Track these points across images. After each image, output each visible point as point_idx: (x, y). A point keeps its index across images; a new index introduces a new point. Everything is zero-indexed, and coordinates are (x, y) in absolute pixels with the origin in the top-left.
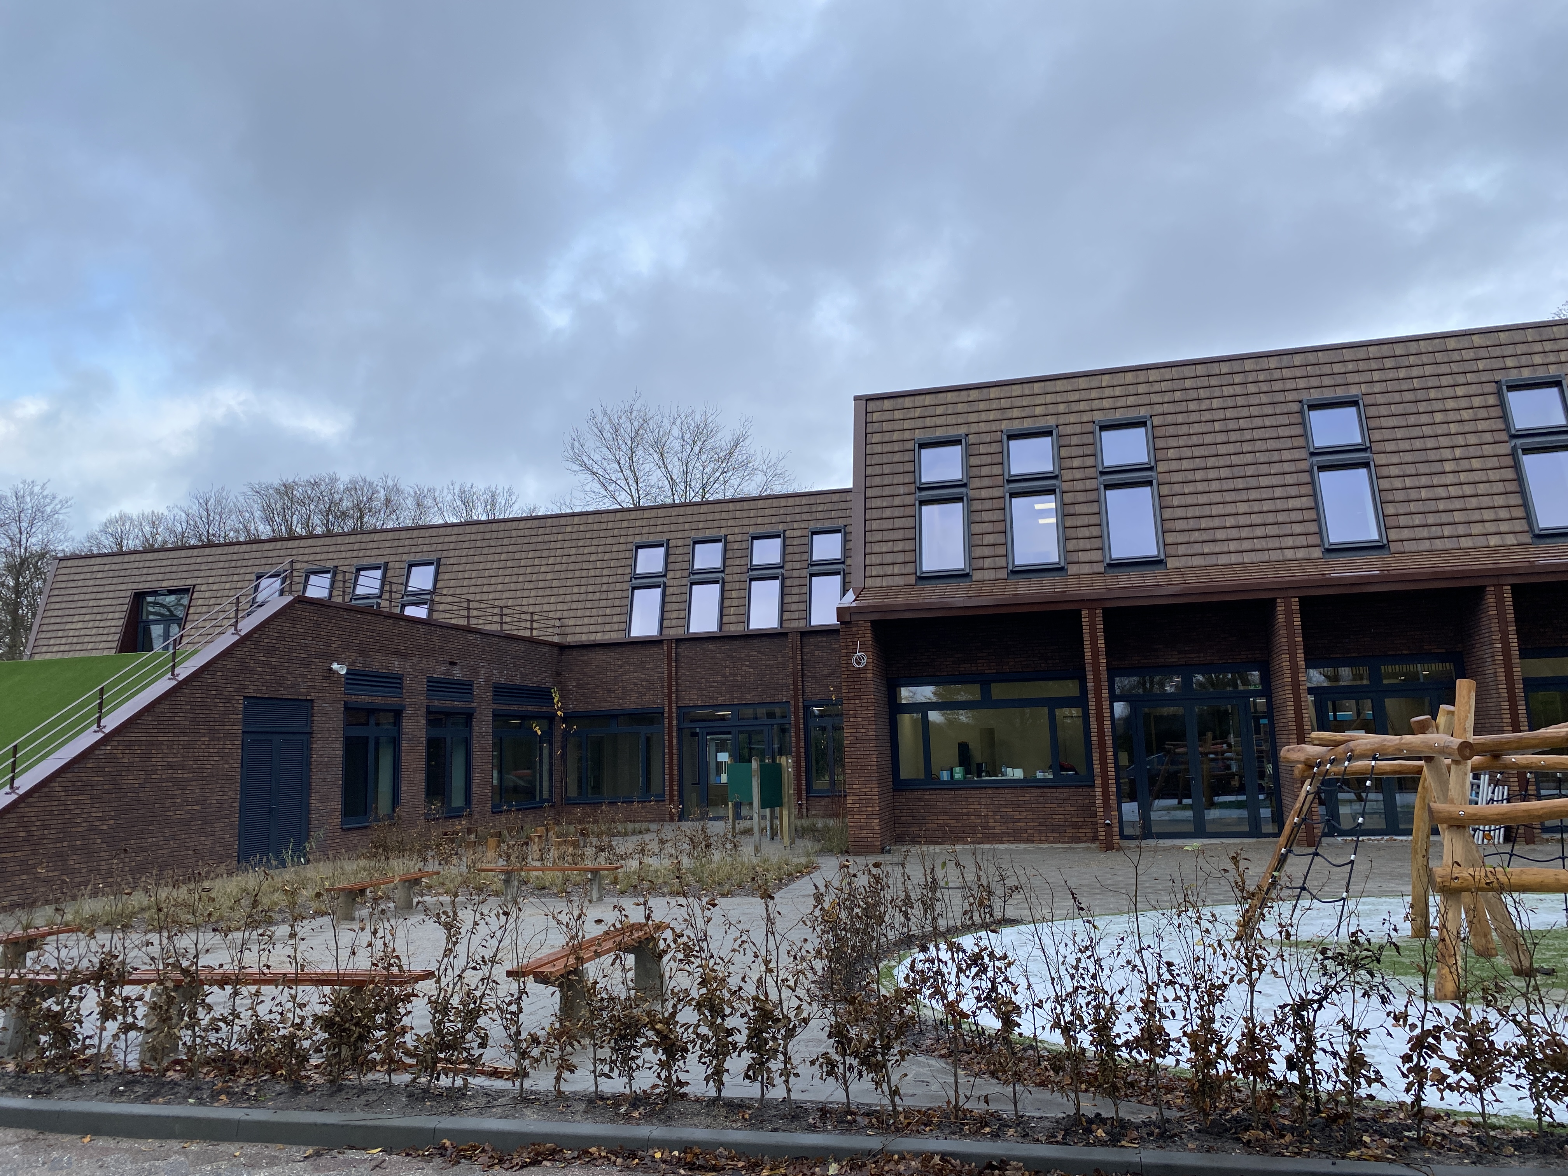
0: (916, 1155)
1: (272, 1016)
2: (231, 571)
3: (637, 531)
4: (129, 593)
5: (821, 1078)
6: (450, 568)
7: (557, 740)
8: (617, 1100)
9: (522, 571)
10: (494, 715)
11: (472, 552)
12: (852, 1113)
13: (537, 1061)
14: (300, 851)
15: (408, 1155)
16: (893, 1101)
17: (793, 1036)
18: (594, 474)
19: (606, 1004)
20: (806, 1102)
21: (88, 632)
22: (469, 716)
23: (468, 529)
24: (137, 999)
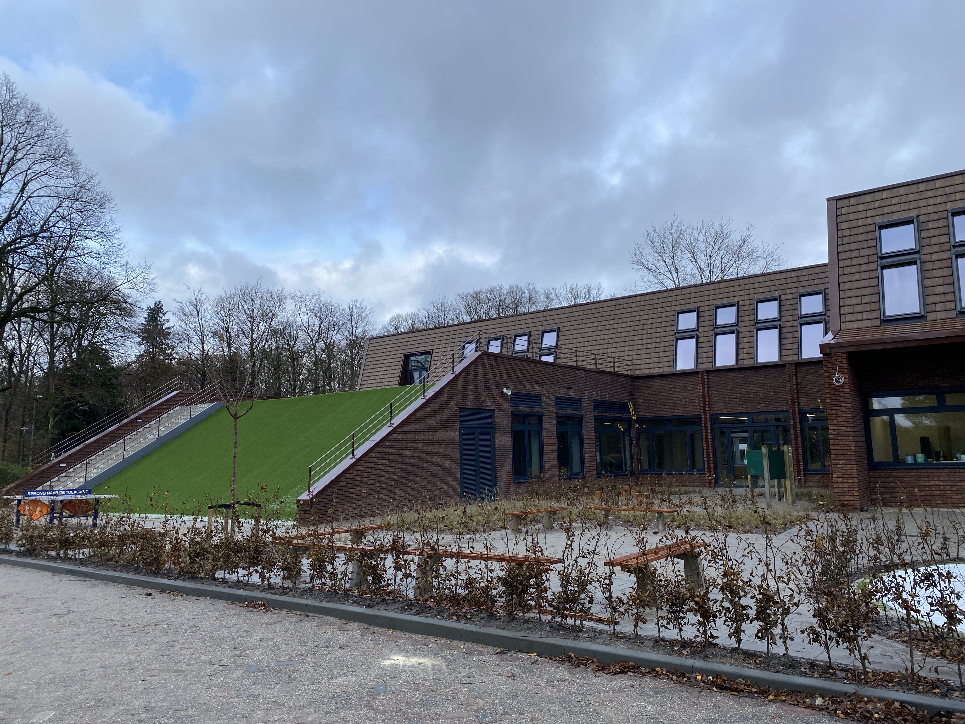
0: (881, 700)
1: (477, 575)
2: (450, 341)
3: (678, 303)
4: (402, 355)
5: (810, 642)
6: (565, 333)
7: (634, 435)
8: (673, 643)
9: (607, 332)
10: (595, 419)
11: (577, 323)
12: (833, 668)
13: (622, 614)
14: (491, 493)
15: (551, 659)
16: (863, 664)
17: (787, 614)
18: (649, 270)
19: (663, 583)
20: (800, 658)
21: (384, 376)
22: (580, 419)
23: (574, 309)
24: (411, 561)
